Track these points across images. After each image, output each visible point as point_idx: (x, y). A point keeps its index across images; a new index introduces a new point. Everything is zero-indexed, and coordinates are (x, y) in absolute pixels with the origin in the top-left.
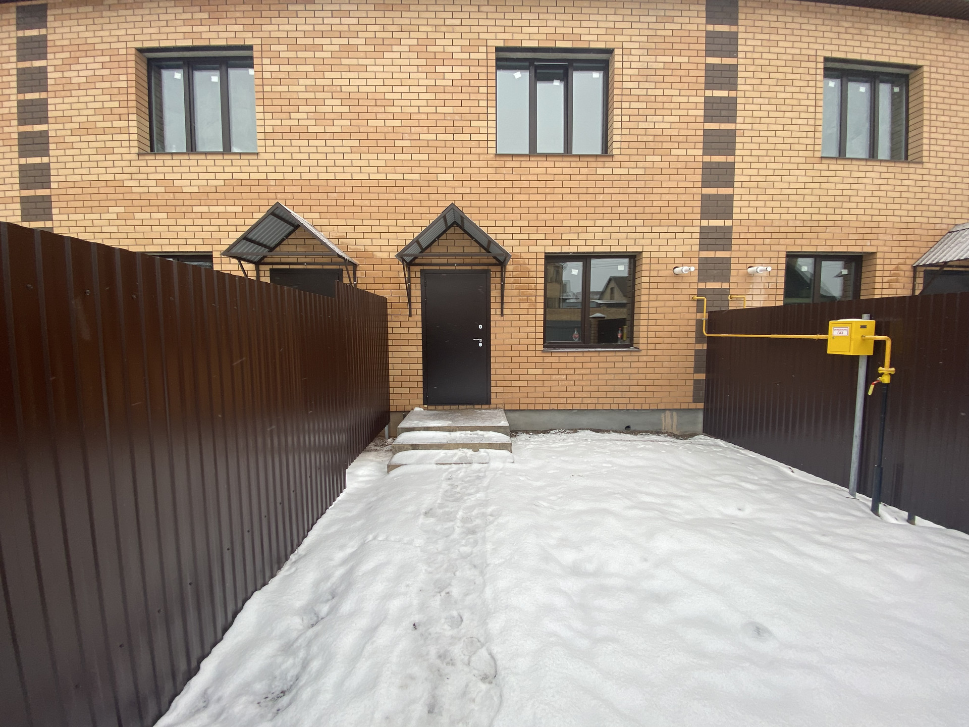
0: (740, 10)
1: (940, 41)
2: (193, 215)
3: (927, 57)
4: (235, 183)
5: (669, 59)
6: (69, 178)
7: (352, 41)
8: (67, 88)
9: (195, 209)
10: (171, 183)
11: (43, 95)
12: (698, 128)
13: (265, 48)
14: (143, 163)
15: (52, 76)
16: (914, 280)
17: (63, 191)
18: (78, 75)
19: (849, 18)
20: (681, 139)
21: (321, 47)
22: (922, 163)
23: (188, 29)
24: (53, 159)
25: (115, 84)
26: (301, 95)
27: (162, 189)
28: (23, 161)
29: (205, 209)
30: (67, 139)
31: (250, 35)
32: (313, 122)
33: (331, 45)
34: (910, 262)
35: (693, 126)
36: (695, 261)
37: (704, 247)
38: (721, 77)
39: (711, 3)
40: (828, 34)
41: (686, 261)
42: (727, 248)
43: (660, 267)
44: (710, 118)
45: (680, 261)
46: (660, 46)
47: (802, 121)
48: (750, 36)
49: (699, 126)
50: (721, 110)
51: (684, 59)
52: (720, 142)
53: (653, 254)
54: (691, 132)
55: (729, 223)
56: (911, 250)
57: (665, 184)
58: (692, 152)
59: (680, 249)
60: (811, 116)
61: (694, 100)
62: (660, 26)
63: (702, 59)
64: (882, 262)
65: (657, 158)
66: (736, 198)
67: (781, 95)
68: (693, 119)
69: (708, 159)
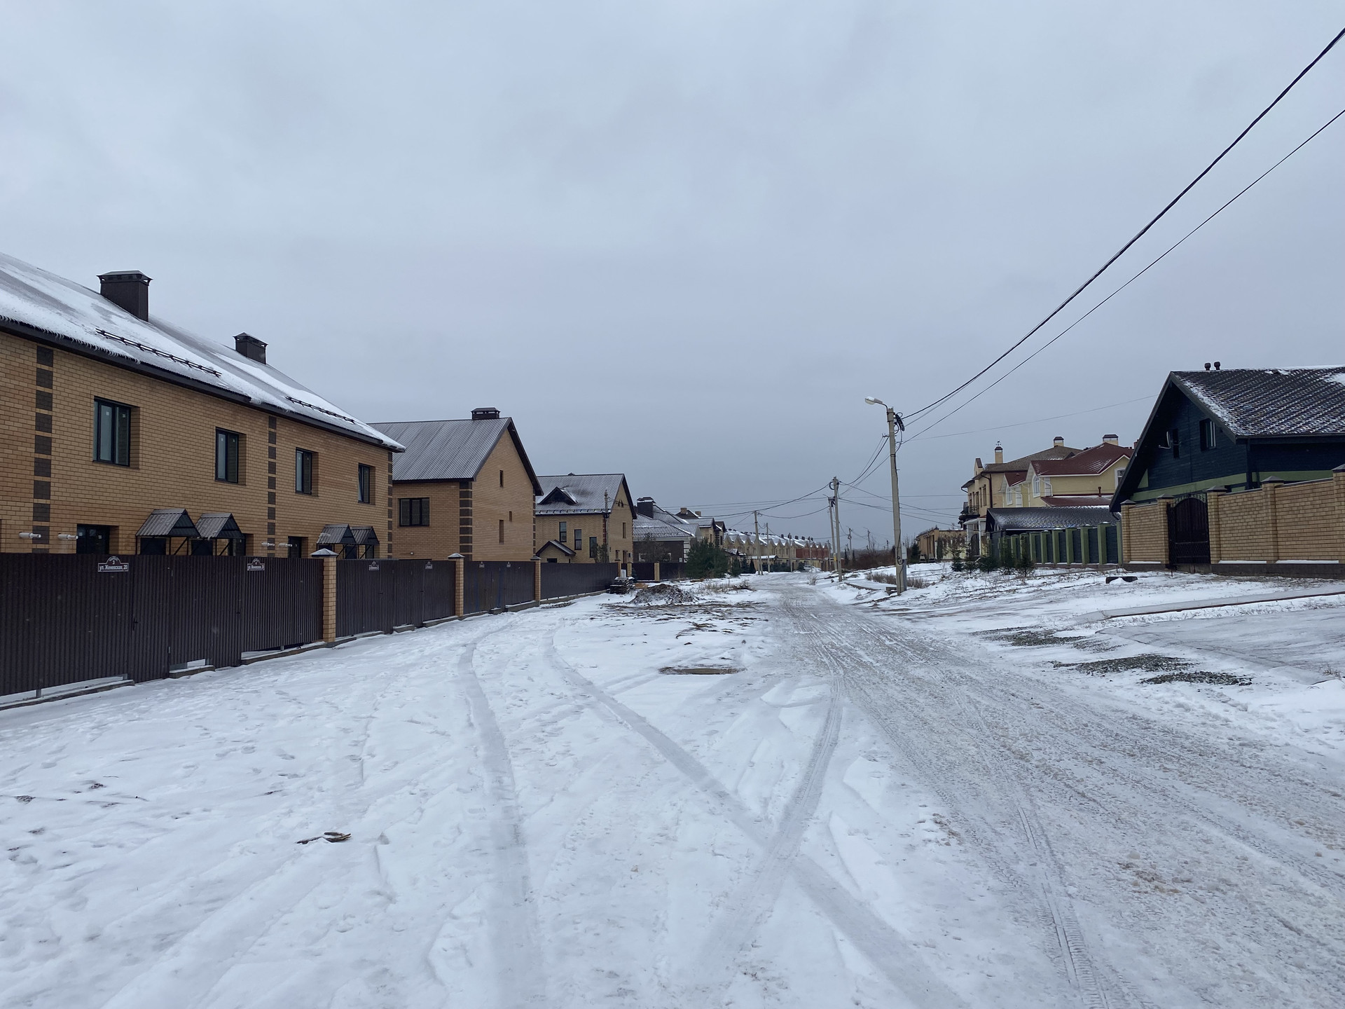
0: (55, 357)
1: (148, 392)
3: (142, 402)
5: (16, 383)
12: (32, 433)
16: (137, 545)
20: (23, 440)
22: (138, 469)
34: (134, 533)
35: (29, 431)
36: (31, 528)
37: (36, 518)
38: (44, 401)
39: (39, 349)
40: (97, 381)
41: (26, 527)
42: (47, 519)
43: (13, 531)
44: (38, 428)
45: (22, 527)
46: (13, 372)
47: (84, 437)
48: (59, 375)
49: (33, 432)
50: (44, 423)
51: (26, 385)
52: (44, 445)
53: (9, 522)
54: (28, 436)
55: (48, 502)
56: (134, 525)
57: (15, 471)
58: (29, 450)
59: (23, 518)
60: (88, 434)
61: (30, 413)
62: (13, 359)
63: (34, 387)
64: (120, 532)
65: (10, 452)
66: (52, 484)
67: (74, 418)
68: (29, 427)
69: (37, 455)
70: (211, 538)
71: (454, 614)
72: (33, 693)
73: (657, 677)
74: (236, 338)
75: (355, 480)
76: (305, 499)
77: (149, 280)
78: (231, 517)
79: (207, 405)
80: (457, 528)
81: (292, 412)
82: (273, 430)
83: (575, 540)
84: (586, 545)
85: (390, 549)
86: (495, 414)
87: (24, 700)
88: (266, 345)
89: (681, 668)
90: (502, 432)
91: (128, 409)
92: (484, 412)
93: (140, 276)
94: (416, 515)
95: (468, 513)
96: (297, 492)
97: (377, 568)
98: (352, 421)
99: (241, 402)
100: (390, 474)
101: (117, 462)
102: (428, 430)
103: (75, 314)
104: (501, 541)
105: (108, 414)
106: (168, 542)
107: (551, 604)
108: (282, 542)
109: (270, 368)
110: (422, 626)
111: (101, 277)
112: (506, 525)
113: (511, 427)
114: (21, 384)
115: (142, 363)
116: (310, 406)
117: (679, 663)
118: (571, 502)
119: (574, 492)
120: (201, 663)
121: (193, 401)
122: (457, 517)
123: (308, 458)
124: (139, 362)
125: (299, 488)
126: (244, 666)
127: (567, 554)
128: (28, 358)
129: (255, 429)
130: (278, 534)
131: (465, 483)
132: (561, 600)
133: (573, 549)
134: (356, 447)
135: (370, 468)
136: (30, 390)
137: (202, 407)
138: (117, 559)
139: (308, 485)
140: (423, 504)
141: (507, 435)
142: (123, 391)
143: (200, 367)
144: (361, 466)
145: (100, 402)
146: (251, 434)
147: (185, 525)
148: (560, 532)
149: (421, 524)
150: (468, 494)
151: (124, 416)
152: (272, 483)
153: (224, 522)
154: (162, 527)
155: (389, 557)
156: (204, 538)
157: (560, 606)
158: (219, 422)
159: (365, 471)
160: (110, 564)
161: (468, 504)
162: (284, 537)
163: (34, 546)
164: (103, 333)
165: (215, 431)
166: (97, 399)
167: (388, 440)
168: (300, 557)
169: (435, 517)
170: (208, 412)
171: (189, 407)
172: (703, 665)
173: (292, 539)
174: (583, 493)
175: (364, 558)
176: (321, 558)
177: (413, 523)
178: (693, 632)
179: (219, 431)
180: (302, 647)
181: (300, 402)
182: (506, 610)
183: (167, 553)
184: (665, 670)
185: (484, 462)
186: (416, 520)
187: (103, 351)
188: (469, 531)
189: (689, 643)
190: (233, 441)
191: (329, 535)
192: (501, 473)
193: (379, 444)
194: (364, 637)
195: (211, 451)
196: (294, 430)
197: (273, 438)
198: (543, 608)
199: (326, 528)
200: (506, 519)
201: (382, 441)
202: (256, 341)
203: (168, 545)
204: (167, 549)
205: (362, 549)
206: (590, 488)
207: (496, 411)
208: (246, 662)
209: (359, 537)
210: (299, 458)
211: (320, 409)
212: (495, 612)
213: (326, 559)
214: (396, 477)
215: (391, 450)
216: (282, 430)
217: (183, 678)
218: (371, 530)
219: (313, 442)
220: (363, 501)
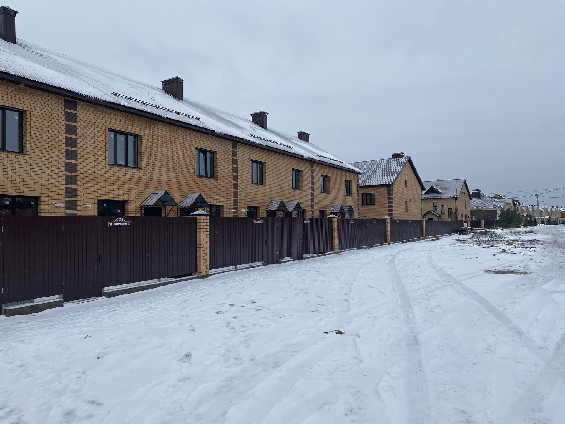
0: (238, 146)
1: (268, 156)
2: (124, 188)
3: (266, 160)
4: (136, 178)
5: (226, 156)
6: (84, 170)
7: (166, 139)
8: (84, 136)
9: (124, 186)
10: (117, 176)
11: (76, 137)
13: (145, 137)
14: (110, 168)
15: (79, 131)
16: (266, 214)
17: (82, 175)
18: (89, 132)
19: (254, 150)
20: (229, 176)
21: (158, 140)
22: (266, 185)
23: (124, 126)
24: (79, 162)
25: (102, 139)
26: (153, 153)
27: (115, 178)
28: (67, 161)
29: (127, 186)
30: (85, 156)
31: (141, 132)
32: (156, 162)
33: (161, 140)
34: (265, 209)
35: (231, 173)
36: (233, 208)
37: (234, 204)
38: (235, 162)
39: (233, 143)
40: (251, 154)
41: (231, 208)
42: (237, 205)
43: (227, 209)
44: (234, 172)
45: (230, 208)
46: (225, 153)
47: (248, 174)
48: (239, 153)
49: (232, 174)
50: (235, 170)
51: (229, 157)
52: (235, 178)
53: (226, 206)
54: (231, 175)
55: (238, 198)
56: (265, 206)
57: (227, 188)
58: (231, 180)
59: (230, 204)
60: (249, 173)
61: (231, 167)
62: (225, 148)
63: (232, 157)
64: (261, 209)
65: (225, 181)
66: (239, 192)
67: (244, 168)
68: (231, 172)
69: (234, 182)
70: (291, 211)
71: (386, 242)
72: (234, 267)
73: (484, 274)
74: (298, 133)
75: (344, 187)
76: (325, 195)
77: (267, 114)
78: (298, 203)
79: (289, 160)
80: (387, 205)
81: (319, 160)
82: (312, 168)
83: (441, 210)
84: (446, 212)
85: (358, 214)
86: (403, 155)
87: (231, 269)
88: (309, 135)
89: (497, 271)
90: (406, 162)
91: (262, 163)
92: (397, 155)
93: (264, 113)
94: (369, 200)
95: (391, 199)
96: (322, 192)
97: (353, 222)
98: (342, 162)
99: (300, 158)
100: (358, 183)
101: (259, 183)
102: (373, 164)
103: (244, 129)
104: (406, 211)
105: (255, 165)
106: (276, 212)
107: (430, 239)
108: (317, 212)
109: (311, 144)
110: (372, 246)
111: (251, 115)
112: (408, 203)
113: (410, 161)
114: (228, 156)
115: (266, 146)
116: (326, 158)
117: (496, 268)
118: (438, 193)
119: (440, 188)
120: (288, 258)
121: (283, 159)
122: (387, 200)
123: (326, 178)
124: (265, 146)
125: (323, 191)
126: (304, 260)
127: (437, 217)
128: (229, 147)
129: (306, 168)
130: (315, 209)
131: (390, 186)
132: (435, 237)
133: (440, 214)
134: (344, 173)
135: (350, 182)
136: (230, 159)
137: (287, 161)
138: (259, 219)
139: (326, 189)
140: (371, 195)
141: (408, 164)
142: (260, 157)
143: (286, 146)
144: (346, 181)
145: (253, 161)
146: (304, 170)
147: (282, 206)
148: (434, 207)
149: (371, 204)
150: (391, 191)
151: (261, 166)
152: (312, 189)
153: (295, 204)
154: (274, 207)
155: (358, 218)
156: (289, 211)
157: (434, 240)
158: (293, 166)
159: (348, 183)
160: (257, 221)
161: (391, 195)
162: (318, 210)
163: (234, 214)
164: (253, 135)
165: (291, 170)
166: (252, 160)
167: (357, 170)
168: (324, 218)
169: (377, 201)
170: (289, 163)
171: (282, 161)
172: (508, 270)
173: (320, 211)
174: (445, 189)
175: (348, 218)
176: (331, 218)
177: (368, 204)
178: (503, 253)
179: (293, 170)
180: (325, 254)
181: (322, 156)
182: (409, 241)
183: (276, 217)
184: (488, 271)
185: (398, 176)
186: (369, 203)
187: (253, 142)
188: (392, 206)
189: (501, 259)
190: (298, 172)
191: (334, 209)
192: (406, 181)
193: (353, 171)
194: (349, 250)
195: (290, 177)
196: (320, 168)
197: (312, 171)
198: (427, 240)
199: (333, 206)
200: (408, 201)
201: (354, 170)
202: (305, 133)
203: (276, 214)
204: (276, 215)
205: (347, 215)
206: (448, 186)
207: (403, 154)
208: (304, 259)
209: (346, 210)
210: (322, 179)
211: (330, 159)
212: (404, 242)
213: (333, 219)
214: (360, 184)
215: (358, 173)
216: (316, 168)
217: (283, 264)
218: (351, 207)
219: (327, 172)
220: (347, 195)
